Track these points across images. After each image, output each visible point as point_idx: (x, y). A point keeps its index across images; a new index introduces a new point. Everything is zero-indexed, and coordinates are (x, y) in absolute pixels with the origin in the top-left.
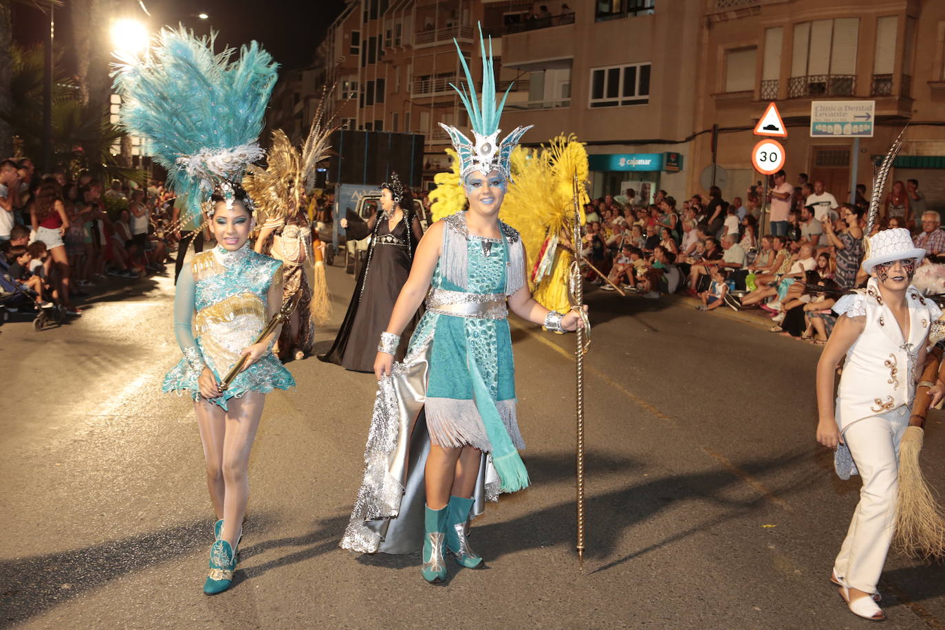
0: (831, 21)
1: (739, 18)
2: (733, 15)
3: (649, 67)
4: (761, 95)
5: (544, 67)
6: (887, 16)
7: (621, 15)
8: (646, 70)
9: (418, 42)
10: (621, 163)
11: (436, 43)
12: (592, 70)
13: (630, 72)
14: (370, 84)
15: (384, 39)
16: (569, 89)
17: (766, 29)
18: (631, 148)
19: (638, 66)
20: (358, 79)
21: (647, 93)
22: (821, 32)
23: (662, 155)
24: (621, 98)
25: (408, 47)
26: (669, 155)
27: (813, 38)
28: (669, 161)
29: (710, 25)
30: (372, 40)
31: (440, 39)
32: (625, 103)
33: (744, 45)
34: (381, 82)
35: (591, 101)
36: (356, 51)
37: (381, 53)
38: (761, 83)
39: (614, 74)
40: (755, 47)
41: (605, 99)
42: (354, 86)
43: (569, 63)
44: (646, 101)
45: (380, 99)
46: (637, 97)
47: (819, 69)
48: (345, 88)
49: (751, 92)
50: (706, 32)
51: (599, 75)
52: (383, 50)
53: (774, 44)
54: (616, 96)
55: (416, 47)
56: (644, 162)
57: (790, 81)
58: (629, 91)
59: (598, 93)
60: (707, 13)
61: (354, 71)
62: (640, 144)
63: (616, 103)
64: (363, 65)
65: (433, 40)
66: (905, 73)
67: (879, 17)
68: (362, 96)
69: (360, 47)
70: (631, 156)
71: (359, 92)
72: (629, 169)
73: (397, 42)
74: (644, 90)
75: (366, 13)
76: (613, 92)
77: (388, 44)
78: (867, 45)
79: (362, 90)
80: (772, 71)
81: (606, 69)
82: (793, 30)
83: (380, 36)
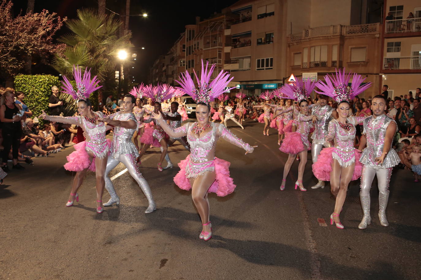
0: (320, 47)
1: (297, 44)
2: (295, 44)
3: (272, 58)
4: (303, 67)
5: (243, 58)
6: (335, 45)
7: (264, 43)
8: (272, 59)
9: (205, 48)
10: (266, 86)
11: (211, 48)
12: (257, 59)
13: (267, 60)
14: (189, 62)
15: (194, 47)
16: (250, 65)
17: (304, 48)
18: (269, 82)
19: (270, 58)
20: (185, 60)
21: (272, 66)
22: (318, 49)
23: (277, 84)
24: (265, 68)
25: (201, 49)
26: (279, 84)
27: (315, 51)
28: (279, 86)
29: (289, 46)
30: (190, 47)
31: (212, 47)
32: (266, 69)
33: (299, 52)
34: (193, 61)
35: (257, 68)
36: (184, 51)
37: (193, 51)
38: (303, 63)
39: (263, 60)
40: (300, 53)
41: (261, 68)
42: (184, 62)
43: (250, 57)
44: (272, 69)
45: (193, 66)
46: (269, 67)
47: (317, 60)
48: (181, 63)
49: (300, 65)
50: (288, 48)
51: (259, 61)
52: (193, 50)
53: (306, 52)
54: (264, 67)
55: (204, 49)
56: (272, 86)
57: (310, 63)
58: (267, 66)
59: (258, 66)
60: (288, 43)
61: (184, 57)
62: (271, 81)
63: (264, 69)
64: (187, 55)
65: (209, 47)
66: (341, 60)
67: (333, 45)
68: (187, 65)
69: (186, 49)
70: (268, 84)
71: (186, 64)
72: (268, 88)
73: (198, 48)
74: (271, 65)
75: (187, 39)
76: (263, 66)
77: (195, 48)
78: (330, 53)
79: (187, 63)
80: (306, 60)
81: (261, 59)
82: (310, 49)
83: (192, 46)
